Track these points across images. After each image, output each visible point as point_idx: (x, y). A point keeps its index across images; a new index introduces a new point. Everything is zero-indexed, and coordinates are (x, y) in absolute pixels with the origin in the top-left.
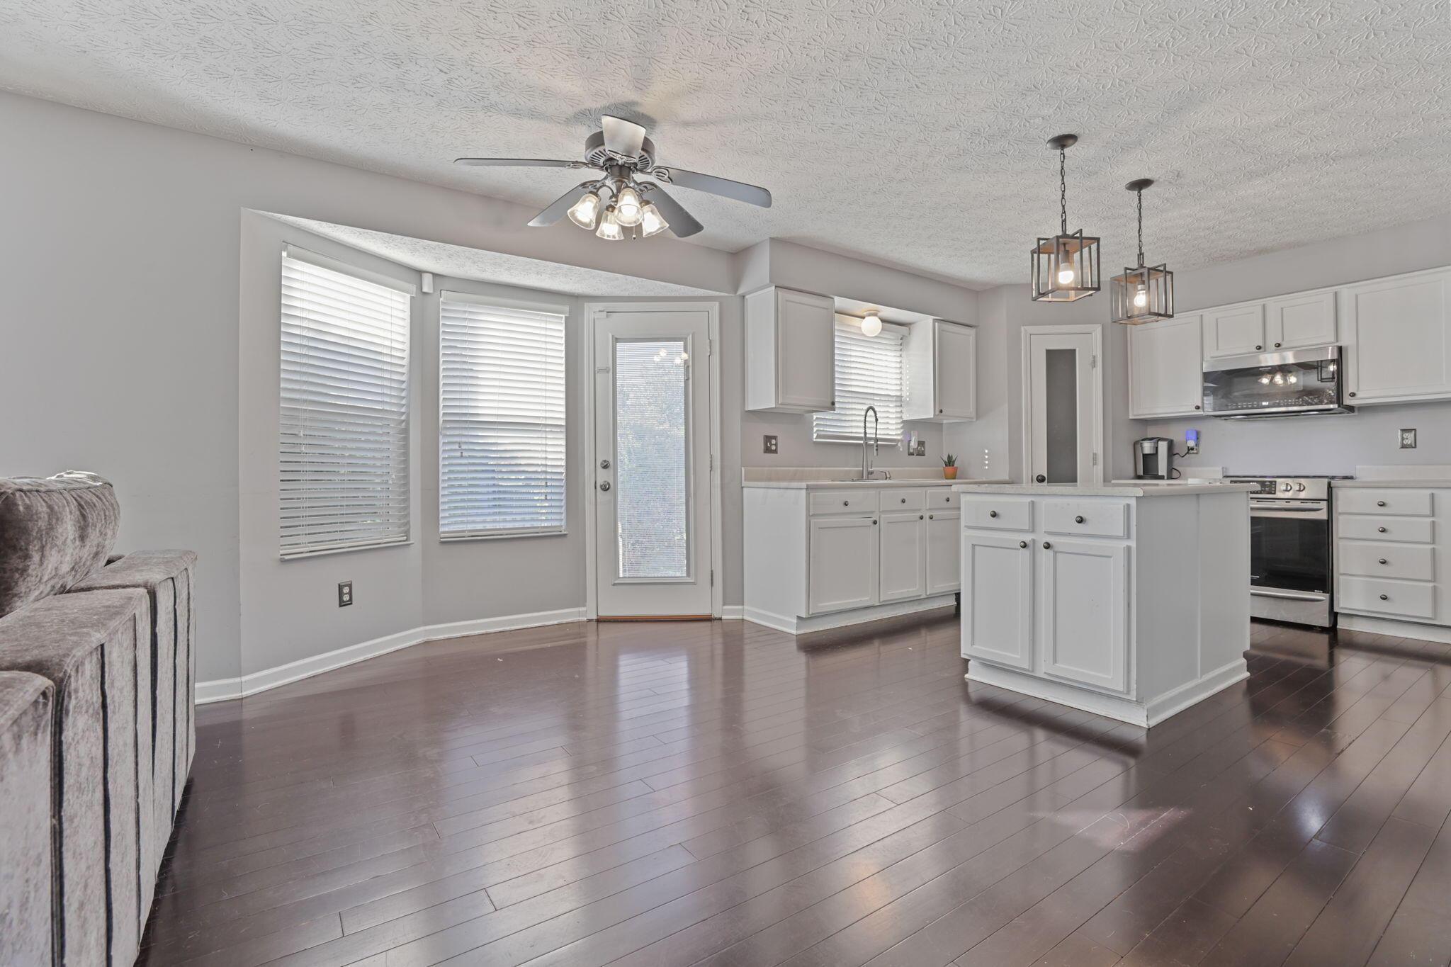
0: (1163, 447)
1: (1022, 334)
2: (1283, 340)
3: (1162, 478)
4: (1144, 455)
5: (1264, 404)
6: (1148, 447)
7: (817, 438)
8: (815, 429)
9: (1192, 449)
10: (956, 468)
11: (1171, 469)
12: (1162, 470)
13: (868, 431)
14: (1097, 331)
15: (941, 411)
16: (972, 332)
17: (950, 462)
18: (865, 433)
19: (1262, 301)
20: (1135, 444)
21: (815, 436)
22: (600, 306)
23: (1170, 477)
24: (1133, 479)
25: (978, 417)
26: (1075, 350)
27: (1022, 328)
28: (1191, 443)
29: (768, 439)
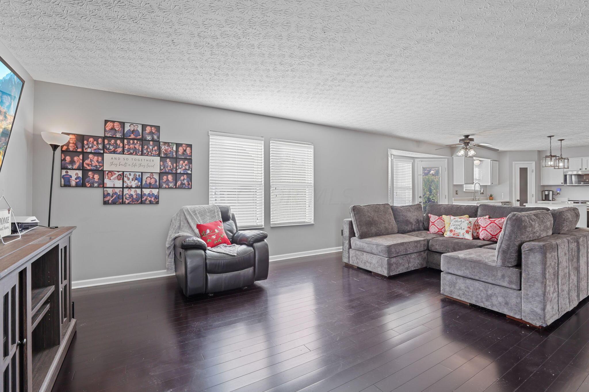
0: (551, 193)
1: (513, 164)
2: (587, 168)
3: (551, 200)
4: (545, 195)
5: (582, 183)
6: (547, 193)
7: (466, 190)
8: (464, 188)
9: (559, 193)
10: (493, 197)
11: (553, 198)
12: (551, 199)
13: (475, 188)
14: (534, 163)
15: (492, 183)
16: (498, 162)
17: (491, 196)
18: (475, 189)
19: (581, 158)
20: (542, 192)
21: (464, 190)
22: (419, 160)
23: (553, 201)
24: (542, 201)
25: (499, 184)
26: (527, 168)
27: (513, 162)
28: (558, 192)
29: (456, 191)
